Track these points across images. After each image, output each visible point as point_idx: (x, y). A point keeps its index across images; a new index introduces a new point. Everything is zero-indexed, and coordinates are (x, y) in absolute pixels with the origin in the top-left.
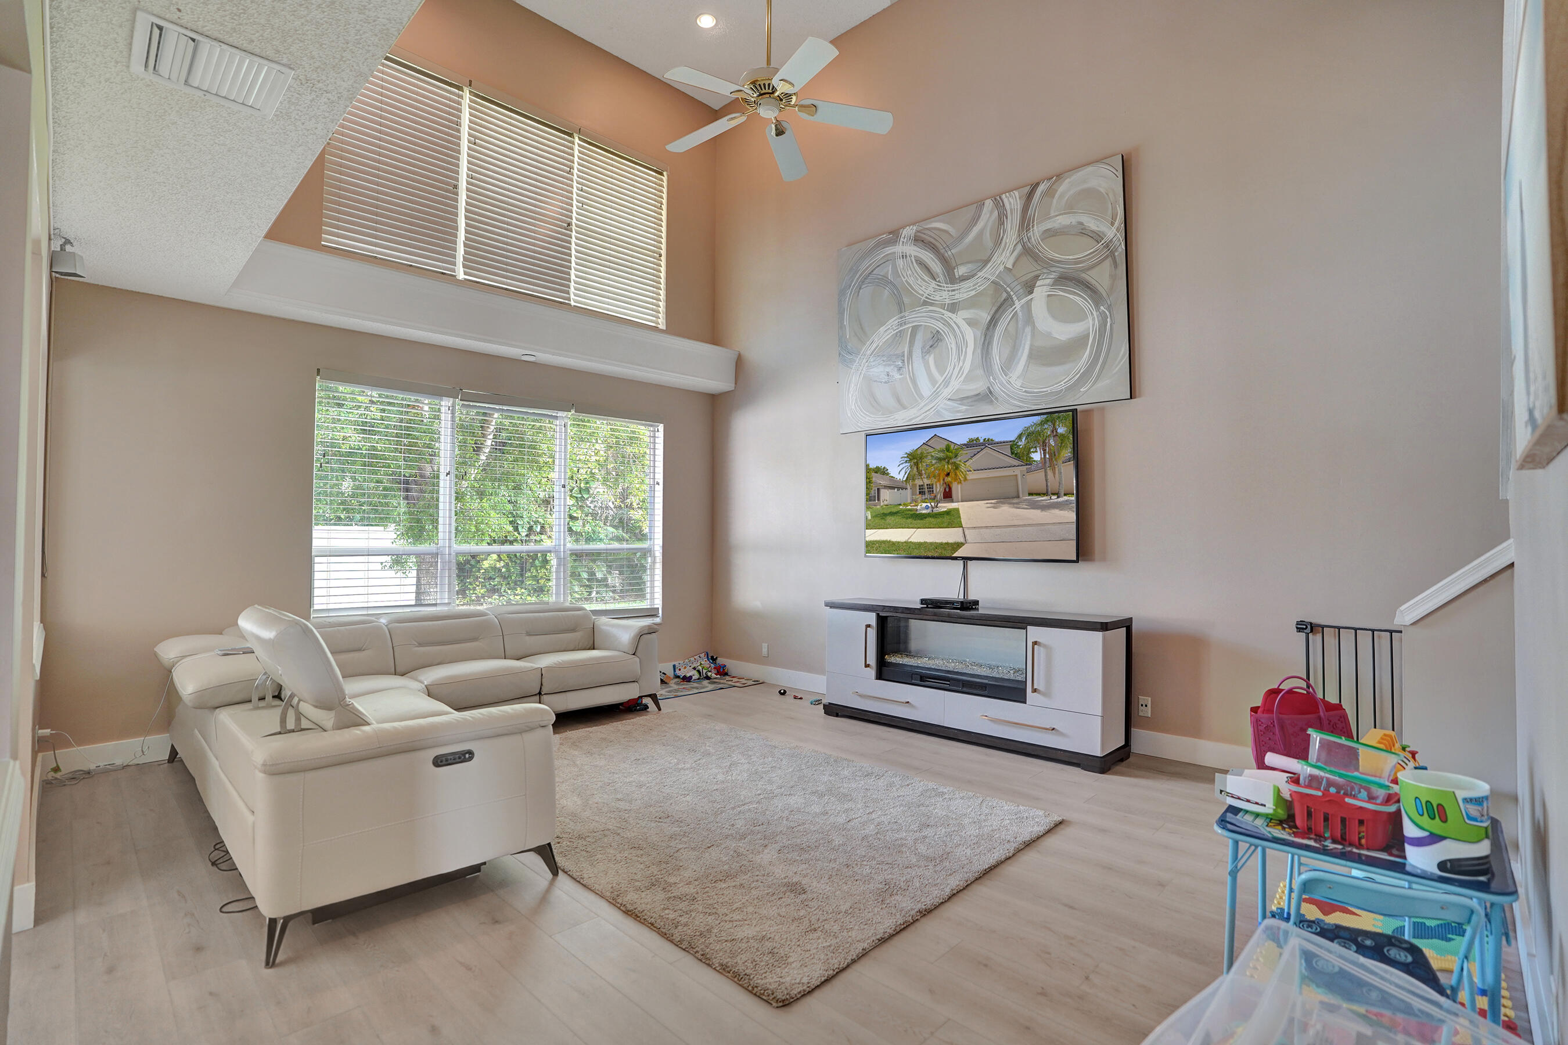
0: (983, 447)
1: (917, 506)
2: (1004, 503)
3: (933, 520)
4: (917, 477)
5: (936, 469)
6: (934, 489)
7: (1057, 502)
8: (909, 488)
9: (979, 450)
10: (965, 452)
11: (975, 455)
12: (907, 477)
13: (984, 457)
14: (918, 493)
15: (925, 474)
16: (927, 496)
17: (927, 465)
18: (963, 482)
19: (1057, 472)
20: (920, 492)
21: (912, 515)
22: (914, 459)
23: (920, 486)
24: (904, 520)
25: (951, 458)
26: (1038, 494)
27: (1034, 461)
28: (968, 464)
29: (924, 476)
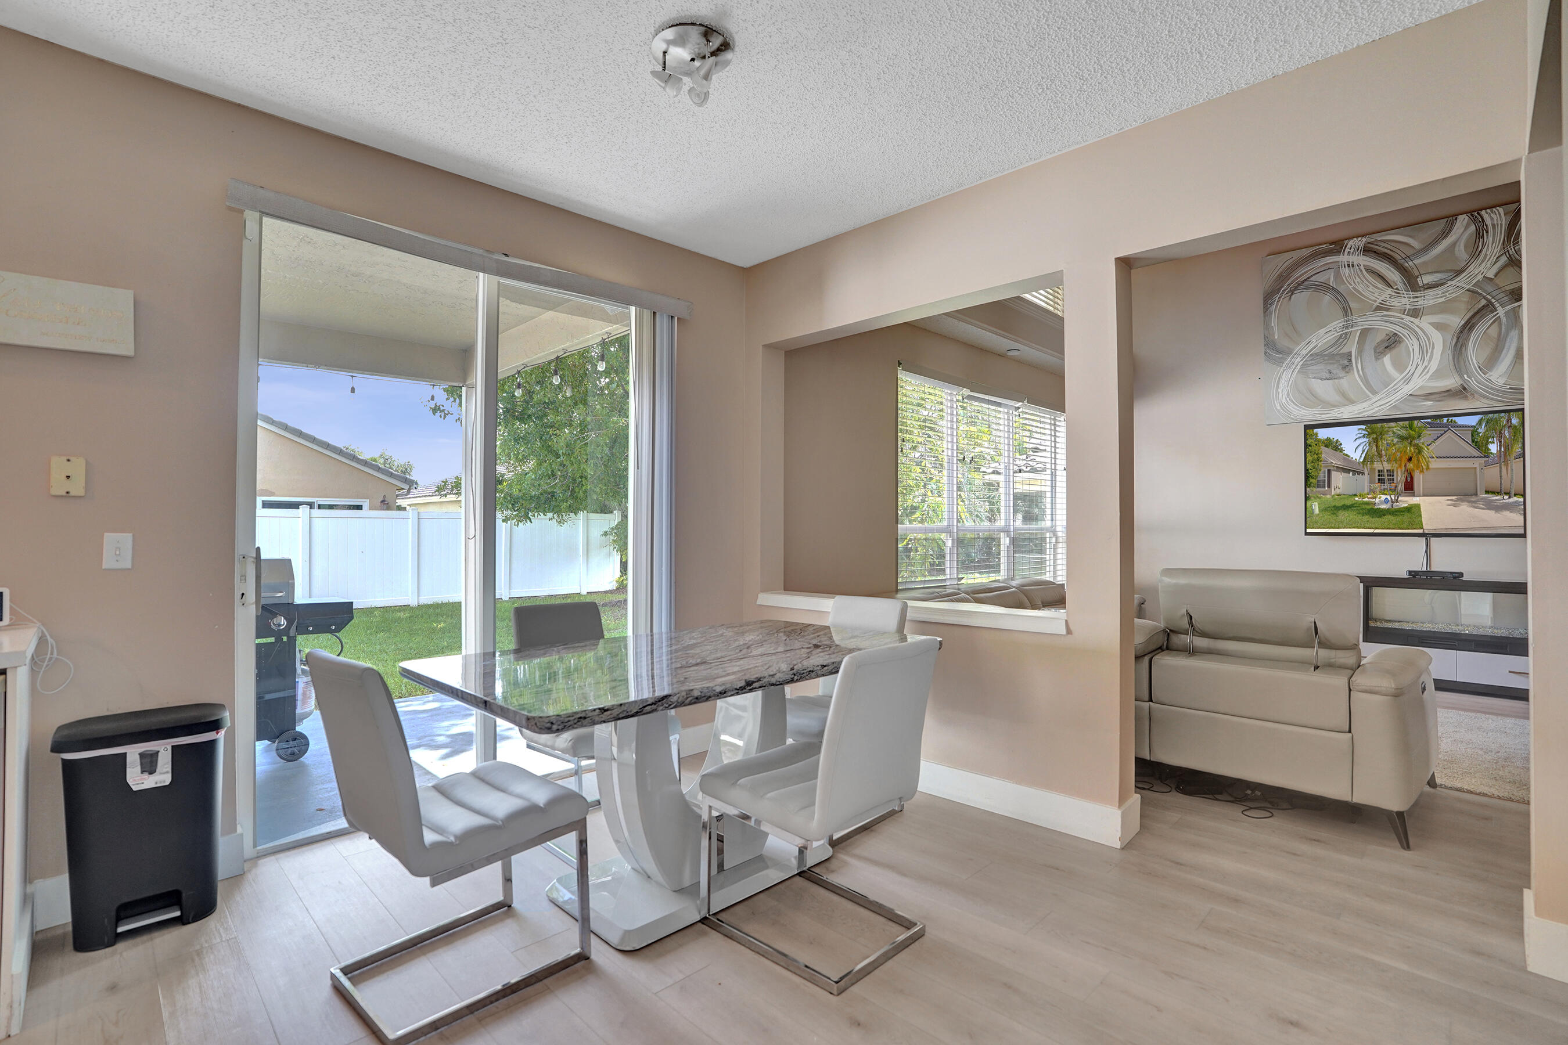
0: (1446, 429)
1: (1375, 498)
2: (1463, 501)
3: (1393, 518)
4: (1376, 459)
5: (1398, 450)
6: (1395, 477)
7: (1508, 503)
8: (1366, 473)
9: (1442, 432)
10: (1428, 433)
11: (1438, 437)
12: (1365, 457)
13: (1449, 442)
14: (1377, 481)
15: (1386, 455)
16: (1387, 485)
17: (1388, 444)
18: (1425, 471)
19: (1509, 468)
20: (1379, 480)
21: (1369, 510)
22: (1373, 433)
23: (1379, 471)
24: (1360, 516)
25: (1414, 438)
26: (1493, 493)
27: (1491, 453)
28: (1431, 448)
29: (1384, 458)
